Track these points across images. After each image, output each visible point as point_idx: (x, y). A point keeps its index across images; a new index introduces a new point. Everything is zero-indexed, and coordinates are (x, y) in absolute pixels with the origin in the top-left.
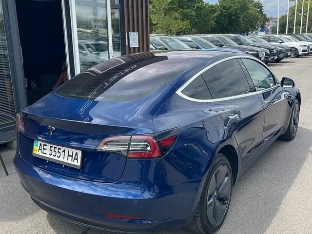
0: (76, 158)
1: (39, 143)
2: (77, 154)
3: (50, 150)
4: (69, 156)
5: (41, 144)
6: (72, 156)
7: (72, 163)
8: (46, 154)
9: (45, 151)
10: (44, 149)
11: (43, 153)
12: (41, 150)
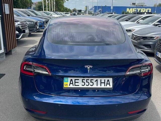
0: (108, 83)
1: (69, 79)
2: (108, 80)
3: (83, 82)
4: (101, 83)
5: (71, 80)
6: (104, 83)
7: (105, 87)
8: (79, 85)
9: (76, 84)
10: (75, 82)
11: (75, 85)
12: (72, 83)
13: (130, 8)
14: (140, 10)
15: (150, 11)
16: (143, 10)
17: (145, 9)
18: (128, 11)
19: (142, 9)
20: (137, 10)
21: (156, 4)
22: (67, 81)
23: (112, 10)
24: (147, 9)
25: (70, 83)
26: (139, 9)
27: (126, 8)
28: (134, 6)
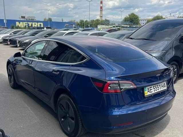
2: (164, 84)
3: (154, 88)
4: (162, 86)
7: (164, 89)
11: (151, 92)
12: (149, 91)
13: (19, 21)
14: (32, 24)
15: (42, 26)
16: (35, 24)
17: (36, 23)
18: (18, 25)
19: (33, 23)
20: (28, 24)
21: (46, 18)
22: (146, 90)
23: (5, 23)
24: (39, 24)
25: (148, 92)
26: (30, 24)
27: (14, 21)
28: (24, 20)
